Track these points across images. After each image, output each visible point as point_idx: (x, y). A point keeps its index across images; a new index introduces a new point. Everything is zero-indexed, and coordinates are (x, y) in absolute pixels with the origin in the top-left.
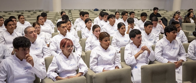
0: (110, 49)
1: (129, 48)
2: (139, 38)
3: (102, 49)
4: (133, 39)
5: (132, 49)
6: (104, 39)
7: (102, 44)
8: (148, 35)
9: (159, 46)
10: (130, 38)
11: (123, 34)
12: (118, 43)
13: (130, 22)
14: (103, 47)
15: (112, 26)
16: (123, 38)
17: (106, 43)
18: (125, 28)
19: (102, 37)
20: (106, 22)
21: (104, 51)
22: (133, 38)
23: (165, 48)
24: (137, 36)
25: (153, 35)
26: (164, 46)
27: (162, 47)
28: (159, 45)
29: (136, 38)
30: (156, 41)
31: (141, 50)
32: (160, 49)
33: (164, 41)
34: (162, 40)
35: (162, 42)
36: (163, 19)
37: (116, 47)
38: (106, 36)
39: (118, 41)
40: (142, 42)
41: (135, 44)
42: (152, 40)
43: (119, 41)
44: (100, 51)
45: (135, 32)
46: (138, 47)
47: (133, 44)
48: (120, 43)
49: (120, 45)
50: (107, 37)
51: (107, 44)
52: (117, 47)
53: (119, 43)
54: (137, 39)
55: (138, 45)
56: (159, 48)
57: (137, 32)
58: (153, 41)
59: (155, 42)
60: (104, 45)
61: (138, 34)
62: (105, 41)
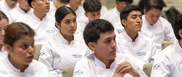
0: (35, 69)
1: (84, 67)
2: (109, 41)
3: (12, 70)
4: (93, 46)
5: (92, 71)
6: (19, 42)
7: (12, 55)
8: (134, 40)
9: (162, 65)
10: (87, 42)
11: (69, 38)
12: (56, 61)
13: (90, 7)
14: (15, 64)
15: (41, 19)
16: (68, 47)
17: (25, 51)
18: (75, 21)
19: (13, 36)
20: (26, 11)
21: (16, 74)
22: (94, 44)
23: (177, 69)
24: (104, 36)
25: (147, 41)
26: (175, 64)
27: (169, 67)
28: (163, 63)
29: (101, 42)
30: (153, 57)
31: (116, 74)
32: (164, 72)
33: (174, 51)
34: (169, 50)
35: (169, 55)
36: (172, 13)
37: (51, 72)
38: (26, 34)
39: (55, 56)
40: (117, 54)
41: (101, 59)
42: (144, 54)
43: (58, 56)
44: (5, 73)
45: (96, 26)
46: (108, 67)
47: (96, 59)
48: (60, 61)
49: (60, 65)
50: (27, 37)
51: (28, 55)
52: (54, 72)
53: (58, 60)
54: (104, 45)
55: (107, 62)
56: (162, 70)
57: (103, 27)
58: (146, 57)
59: (151, 60)
60: (18, 59)
61: (104, 31)
62: (21, 47)
